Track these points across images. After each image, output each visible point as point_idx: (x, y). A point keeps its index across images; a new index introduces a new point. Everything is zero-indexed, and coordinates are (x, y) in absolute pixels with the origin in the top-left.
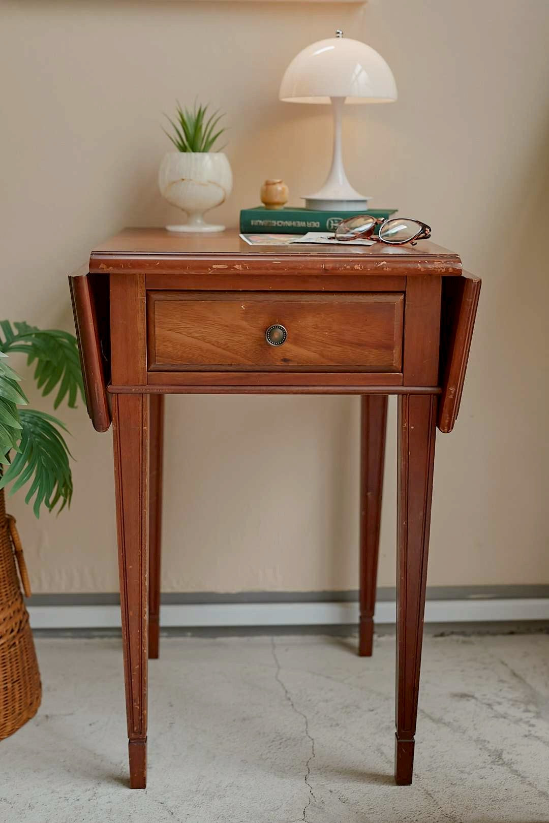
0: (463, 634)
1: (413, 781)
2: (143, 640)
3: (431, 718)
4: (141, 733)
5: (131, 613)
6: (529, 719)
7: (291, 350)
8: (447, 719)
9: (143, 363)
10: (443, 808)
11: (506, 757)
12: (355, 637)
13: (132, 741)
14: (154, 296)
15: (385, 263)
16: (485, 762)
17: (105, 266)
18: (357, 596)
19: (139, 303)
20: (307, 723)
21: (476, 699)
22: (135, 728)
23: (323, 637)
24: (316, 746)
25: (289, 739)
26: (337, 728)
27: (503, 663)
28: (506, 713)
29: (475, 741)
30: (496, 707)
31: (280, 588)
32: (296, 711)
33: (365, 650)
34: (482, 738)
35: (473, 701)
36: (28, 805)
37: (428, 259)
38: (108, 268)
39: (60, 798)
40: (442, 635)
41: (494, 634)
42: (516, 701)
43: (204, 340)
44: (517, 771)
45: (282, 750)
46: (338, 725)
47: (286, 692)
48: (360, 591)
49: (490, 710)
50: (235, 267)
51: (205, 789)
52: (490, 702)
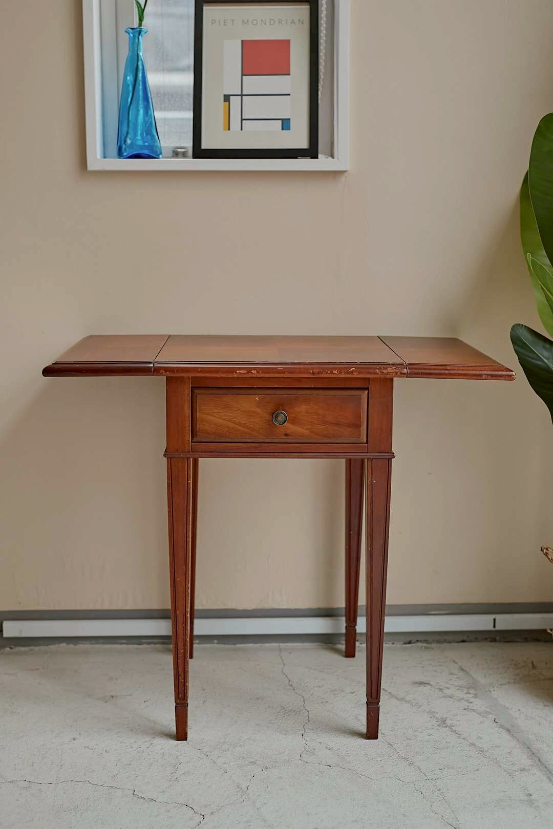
0: (426, 641)
1: (379, 736)
2: (187, 632)
3: (396, 698)
4: (184, 700)
5: (178, 612)
6: (468, 699)
7: (290, 427)
8: (408, 698)
9: (188, 437)
10: (400, 753)
11: (448, 722)
12: (342, 644)
13: (178, 706)
14: (197, 391)
15: (354, 369)
16: (433, 725)
17: (164, 372)
18: (343, 612)
19: (186, 397)
20: (304, 701)
21: (431, 685)
22: (180, 696)
23: (318, 644)
24: (311, 716)
25: (291, 711)
26: (327, 704)
27: (454, 662)
28: (452, 695)
29: (427, 712)
30: (446, 691)
31: (284, 606)
32: (296, 693)
33: (350, 653)
34: (433, 710)
35: (429, 686)
36: (104, 750)
37: (383, 366)
38: (166, 372)
39: (127, 746)
40: (410, 643)
41: (450, 642)
42: (461, 687)
43: (230, 421)
44: (455, 731)
45: (286, 717)
46: (327, 702)
47: (290, 681)
48: (346, 608)
49: (441, 693)
50: (252, 372)
51: (230, 741)
52: (441, 687)
